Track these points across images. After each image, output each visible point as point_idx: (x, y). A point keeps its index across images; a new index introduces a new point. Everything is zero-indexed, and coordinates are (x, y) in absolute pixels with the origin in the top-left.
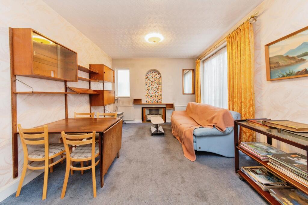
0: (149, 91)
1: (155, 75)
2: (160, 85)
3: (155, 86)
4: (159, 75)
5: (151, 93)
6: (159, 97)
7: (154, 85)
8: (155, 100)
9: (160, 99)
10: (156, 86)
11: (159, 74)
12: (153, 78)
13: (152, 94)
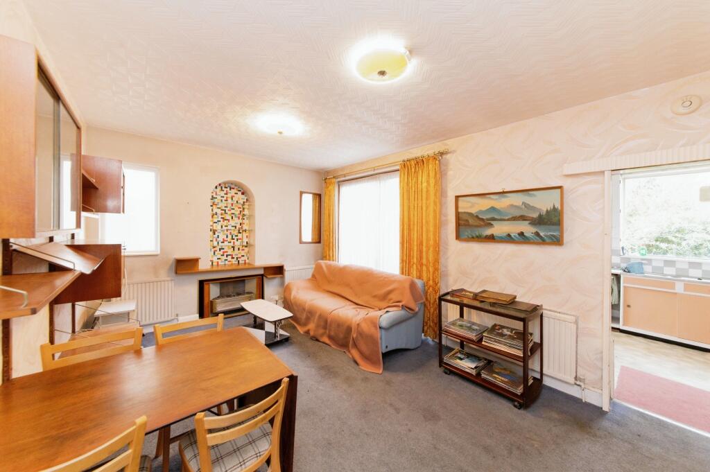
0: (216, 236)
1: (234, 194)
2: (246, 221)
3: (232, 223)
4: (243, 196)
5: (220, 239)
6: (243, 250)
7: (228, 220)
8: (233, 258)
9: (245, 255)
10: (236, 222)
11: (243, 194)
12: (226, 200)
13: (223, 242)
